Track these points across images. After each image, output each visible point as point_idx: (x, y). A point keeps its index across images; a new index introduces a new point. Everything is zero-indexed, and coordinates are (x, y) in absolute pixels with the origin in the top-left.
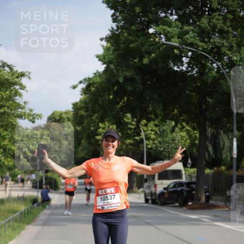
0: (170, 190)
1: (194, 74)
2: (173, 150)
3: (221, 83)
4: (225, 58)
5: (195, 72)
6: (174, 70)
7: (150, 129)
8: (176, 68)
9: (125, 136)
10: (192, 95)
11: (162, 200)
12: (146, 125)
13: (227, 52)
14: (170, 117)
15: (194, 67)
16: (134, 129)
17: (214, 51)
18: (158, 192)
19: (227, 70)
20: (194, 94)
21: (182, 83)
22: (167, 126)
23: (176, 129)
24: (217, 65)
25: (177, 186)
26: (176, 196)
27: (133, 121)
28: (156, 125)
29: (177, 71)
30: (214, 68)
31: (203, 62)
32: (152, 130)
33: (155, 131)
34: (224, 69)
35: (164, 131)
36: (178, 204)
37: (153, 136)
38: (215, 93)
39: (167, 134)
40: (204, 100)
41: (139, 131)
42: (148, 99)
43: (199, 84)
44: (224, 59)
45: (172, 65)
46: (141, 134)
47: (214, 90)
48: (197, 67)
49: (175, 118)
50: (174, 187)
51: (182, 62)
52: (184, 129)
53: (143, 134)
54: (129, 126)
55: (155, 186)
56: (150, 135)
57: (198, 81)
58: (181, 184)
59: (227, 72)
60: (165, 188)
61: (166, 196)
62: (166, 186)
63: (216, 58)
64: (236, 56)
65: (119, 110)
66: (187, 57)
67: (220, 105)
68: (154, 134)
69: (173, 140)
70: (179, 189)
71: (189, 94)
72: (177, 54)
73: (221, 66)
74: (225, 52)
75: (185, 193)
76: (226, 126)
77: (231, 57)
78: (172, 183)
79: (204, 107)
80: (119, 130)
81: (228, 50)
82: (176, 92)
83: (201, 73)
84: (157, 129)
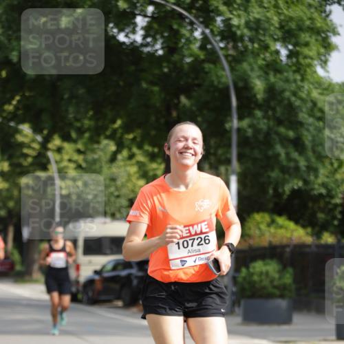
0: (106, 275)
1: (157, 50)
2: (113, 199)
3: (207, 70)
4: (219, 19)
5: (158, 46)
6: (118, 41)
7: (66, 157)
8: (122, 37)
9: (18, 170)
10: (152, 92)
11: (90, 294)
12: (59, 150)
13: (223, 8)
14: (108, 133)
15: (158, 37)
16: (35, 158)
17: (197, 5)
18: (82, 279)
19: (222, 45)
20: (156, 89)
21: (133, 68)
22: (100, 153)
23: (119, 157)
24: (203, 33)
25: (120, 267)
26: (116, 287)
27: (34, 141)
28: (79, 152)
29: (124, 43)
30: (195, 39)
31: (175, 27)
32: (70, 160)
33: (75, 162)
34: (215, 41)
35: (95, 161)
36: (120, 303)
37: (72, 173)
38: (196, 89)
39: (101, 167)
40: (176, 101)
41: (44, 161)
42: (66, 96)
43: (166, 70)
44: (216, 21)
45: (115, 30)
46: (49, 167)
47: (196, 82)
48: (163, 37)
49: (118, 135)
50: (115, 268)
51: (135, 25)
52: (134, 161)
53: (53, 168)
54: (25, 151)
55: (78, 268)
56: (65, 171)
57: (165, 64)
58: (127, 265)
59: (222, 49)
60: (96, 272)
61: (99, 286)
62: (98, 268)
63: (201, 20)
64: (239, 16)
65: (10, 117)
66: (145, 16)
67: (205, 112)
68: (76, 168)
69: (113, 179)
70: (124, 273)
71: (146, 90)
72: (125, 10)
73: (210, 36)
74: (217, 7)
75: (135, 282)
76: (215, 154)
77: (230, 19)
78: (109, 262)
79: (174, 114)
80: (6, 157)
81: (225, 4)
82: (121, 83)
83: (171, 49)
84: (80, 158)
